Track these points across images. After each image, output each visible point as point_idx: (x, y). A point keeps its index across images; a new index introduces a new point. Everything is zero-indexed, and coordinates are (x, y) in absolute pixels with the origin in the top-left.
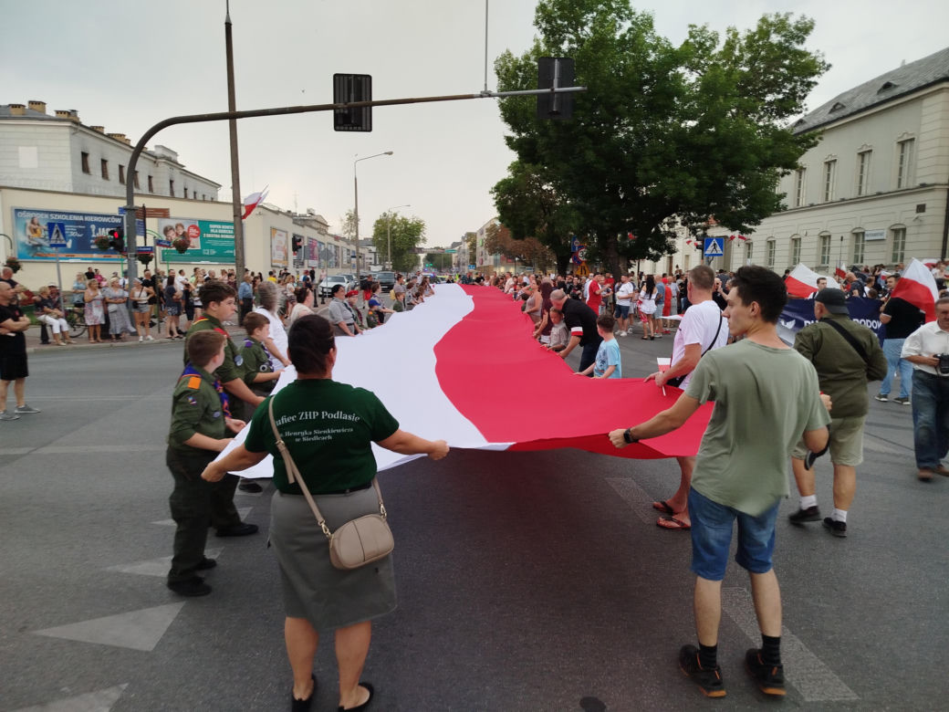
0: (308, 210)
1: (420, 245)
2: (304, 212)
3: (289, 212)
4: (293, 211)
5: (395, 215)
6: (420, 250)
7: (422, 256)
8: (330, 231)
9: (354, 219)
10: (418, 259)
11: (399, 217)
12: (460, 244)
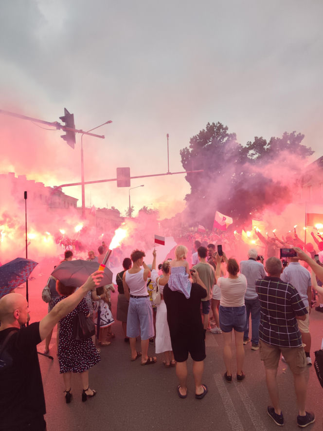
0: (112, 207)
1: (158, 220)
2: (111, 208)
3: (104, 208)
4: (106, 207)
5: (147, 208)
6: (158, 221)
7: (159, 223)
8: (121, 216)
9: (131, 210)
10: (158, 224)
11: (148, 209)
12: (174, 217)
